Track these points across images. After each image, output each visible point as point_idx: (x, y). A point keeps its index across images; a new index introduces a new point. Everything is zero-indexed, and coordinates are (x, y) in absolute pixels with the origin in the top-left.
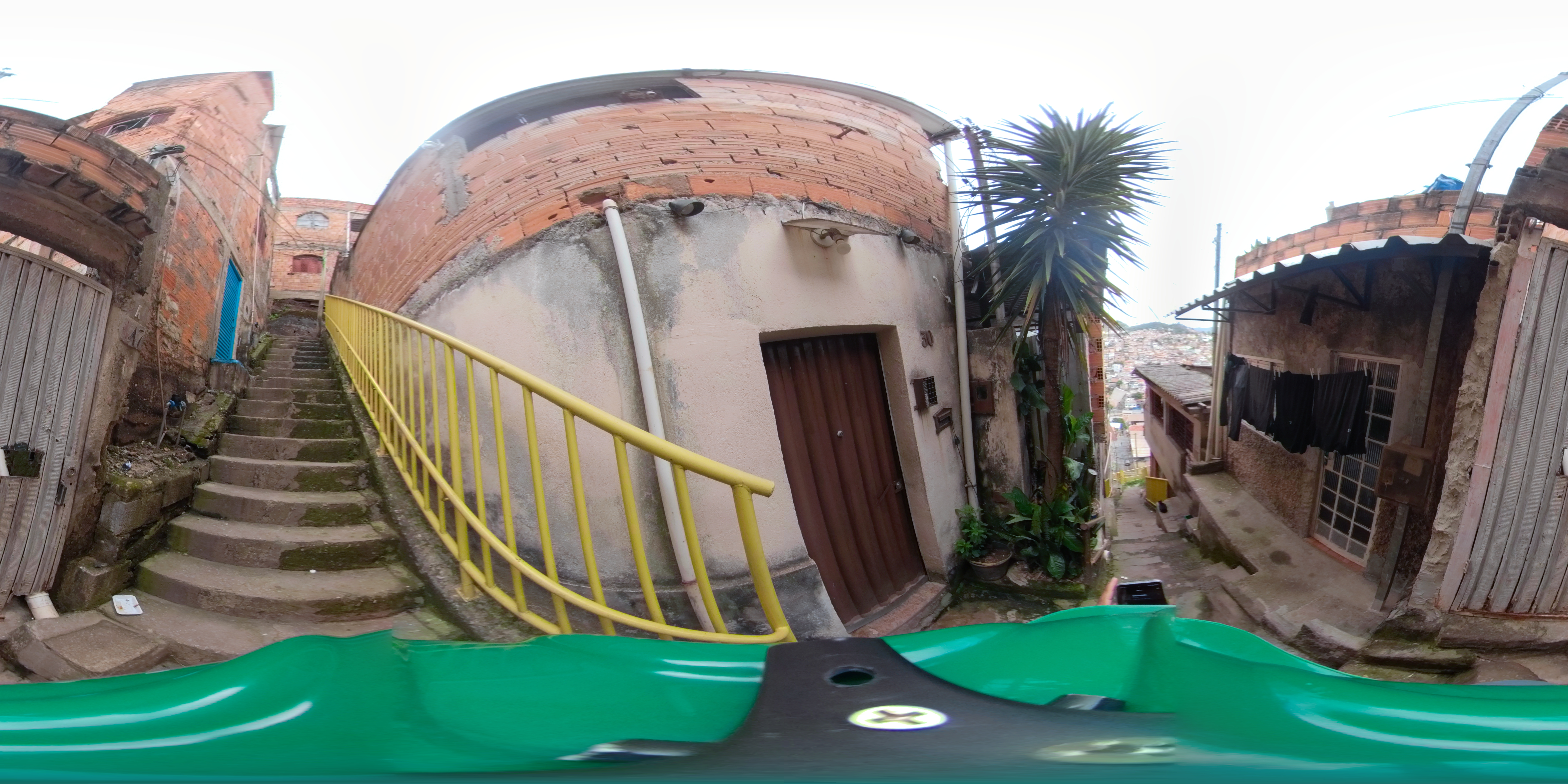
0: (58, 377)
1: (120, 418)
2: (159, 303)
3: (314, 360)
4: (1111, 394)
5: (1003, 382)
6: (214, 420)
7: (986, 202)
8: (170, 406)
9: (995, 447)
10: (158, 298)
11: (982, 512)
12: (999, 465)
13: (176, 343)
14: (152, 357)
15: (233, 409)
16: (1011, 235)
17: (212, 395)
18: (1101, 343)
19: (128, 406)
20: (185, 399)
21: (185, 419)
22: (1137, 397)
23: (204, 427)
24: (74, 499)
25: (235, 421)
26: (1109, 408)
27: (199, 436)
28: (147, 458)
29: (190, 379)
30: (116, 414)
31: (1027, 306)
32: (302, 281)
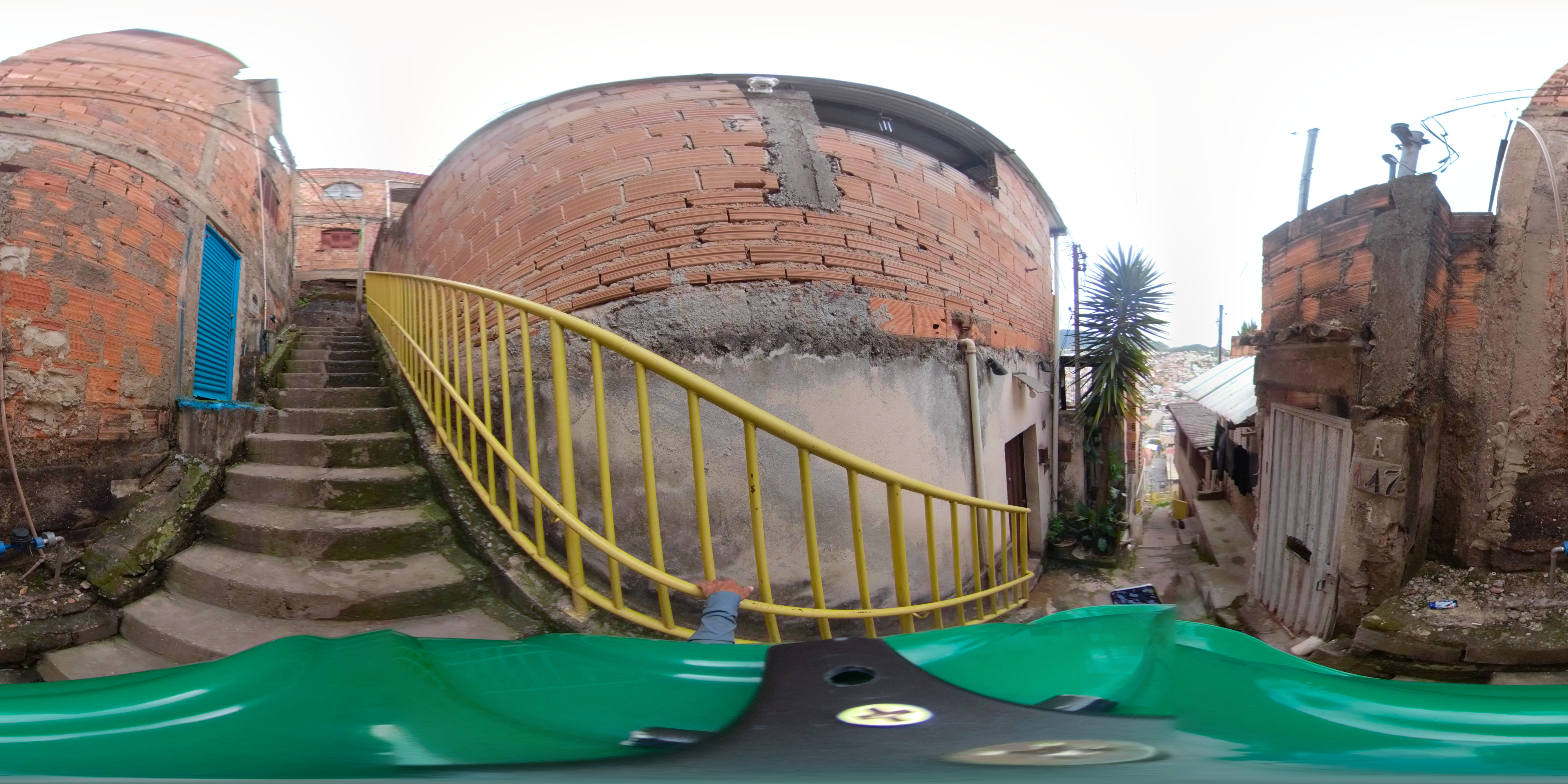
32: (333, 258)
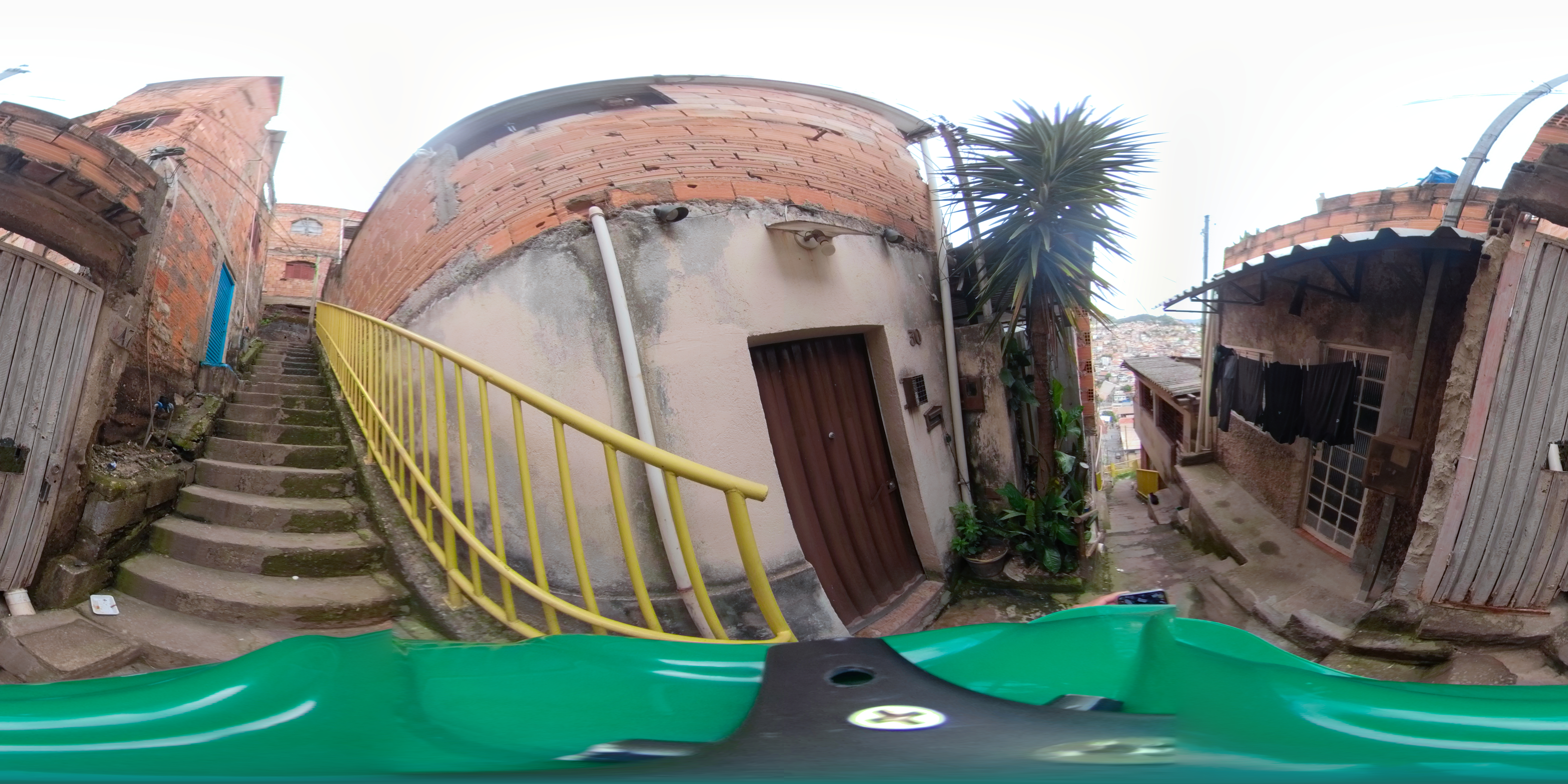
0: (46, 374)
1: (107, 418)
2: (151, 304)
3: (304, 367)
4: (1100, 387)
5: (992, 378)
6: (201, 424)
7: (968, 199)
8: (157, 408)
9: (986, 443)
10: (149, 299)
11: (976, 508)
12: (991, 461)
13: (166, 344)
14: (141, 358)
15: (221, 413)
16: (995, 231)
17: (200, 399)
18: (1089, 336)
19: (116, 406)
20: (173, 401)
21: (172, 421)
22: (1126, 389)
23: (191, 430)
24: (58, 496)
25: (223, 425)
26: (1099, 401)
27: (186, 439)
28: (132, 459)
29: (179, 381)
30: (103, 414)
31: (1014, 301)
32: (294, 287)
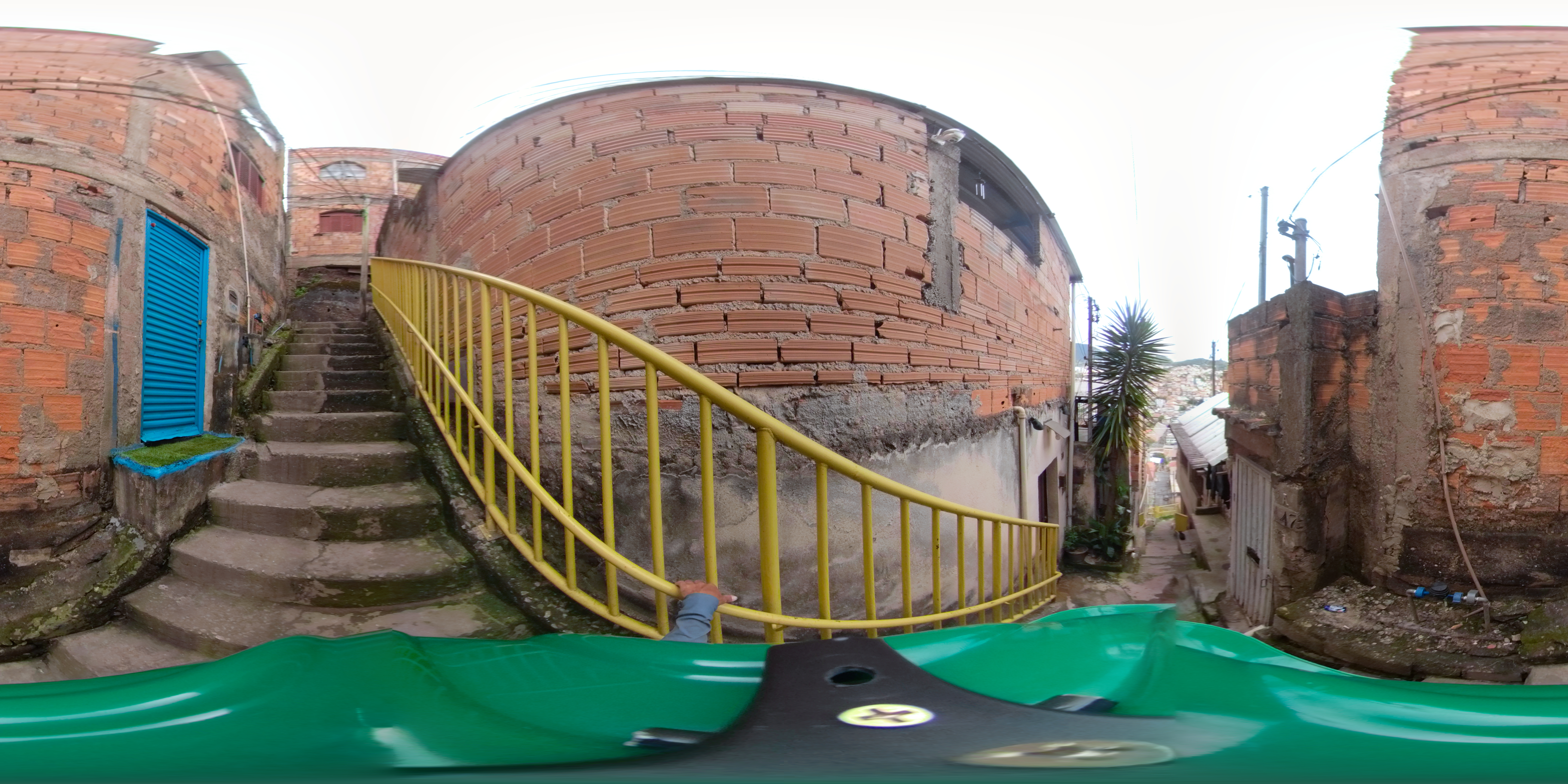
32: (334, 243)
